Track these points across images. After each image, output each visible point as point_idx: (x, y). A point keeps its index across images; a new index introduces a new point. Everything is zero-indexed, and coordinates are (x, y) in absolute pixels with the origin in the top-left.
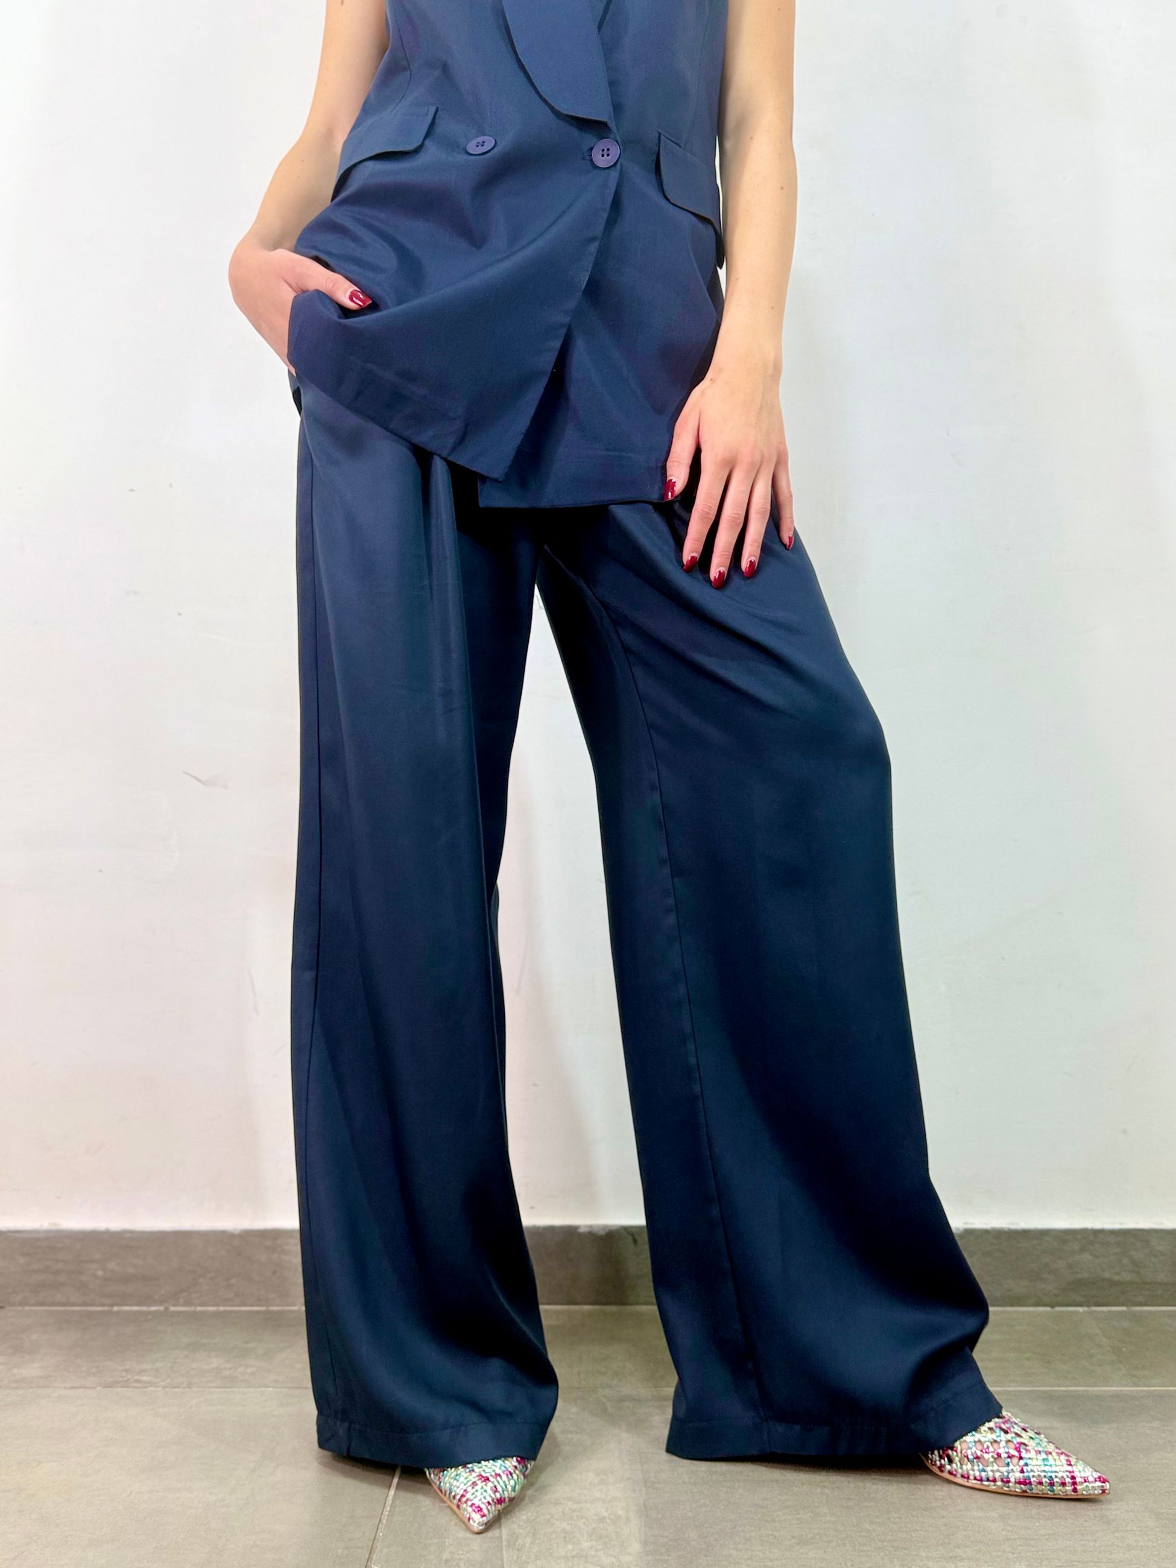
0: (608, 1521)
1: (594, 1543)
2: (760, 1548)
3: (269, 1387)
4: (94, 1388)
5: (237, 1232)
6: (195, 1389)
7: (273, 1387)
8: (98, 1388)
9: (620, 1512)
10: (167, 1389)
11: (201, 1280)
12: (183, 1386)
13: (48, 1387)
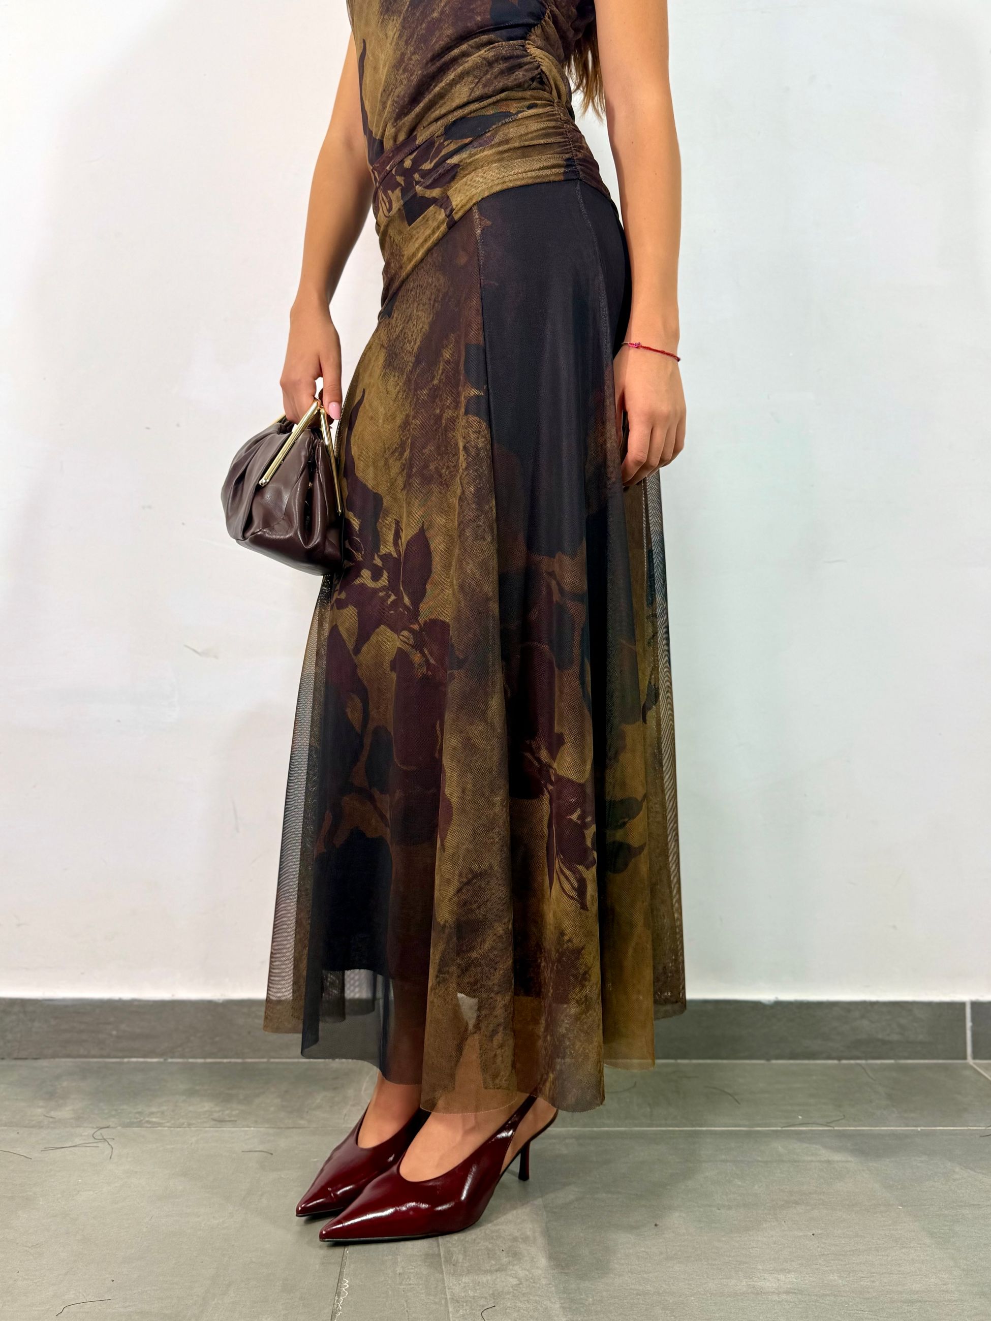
0: (520, 1240)
1: (511, 1259)
2: (637, 1263)
3: (250, 1127)
4: (116, 1128)
5: (221, 1001)
6: (193, 1129)
7: (254, 1127)
8: (119, 1128)
9: (529, 1233)
10: (172, 1129)
11: (192, 1038)
12: (184, 1126)
13: (80, 1127)
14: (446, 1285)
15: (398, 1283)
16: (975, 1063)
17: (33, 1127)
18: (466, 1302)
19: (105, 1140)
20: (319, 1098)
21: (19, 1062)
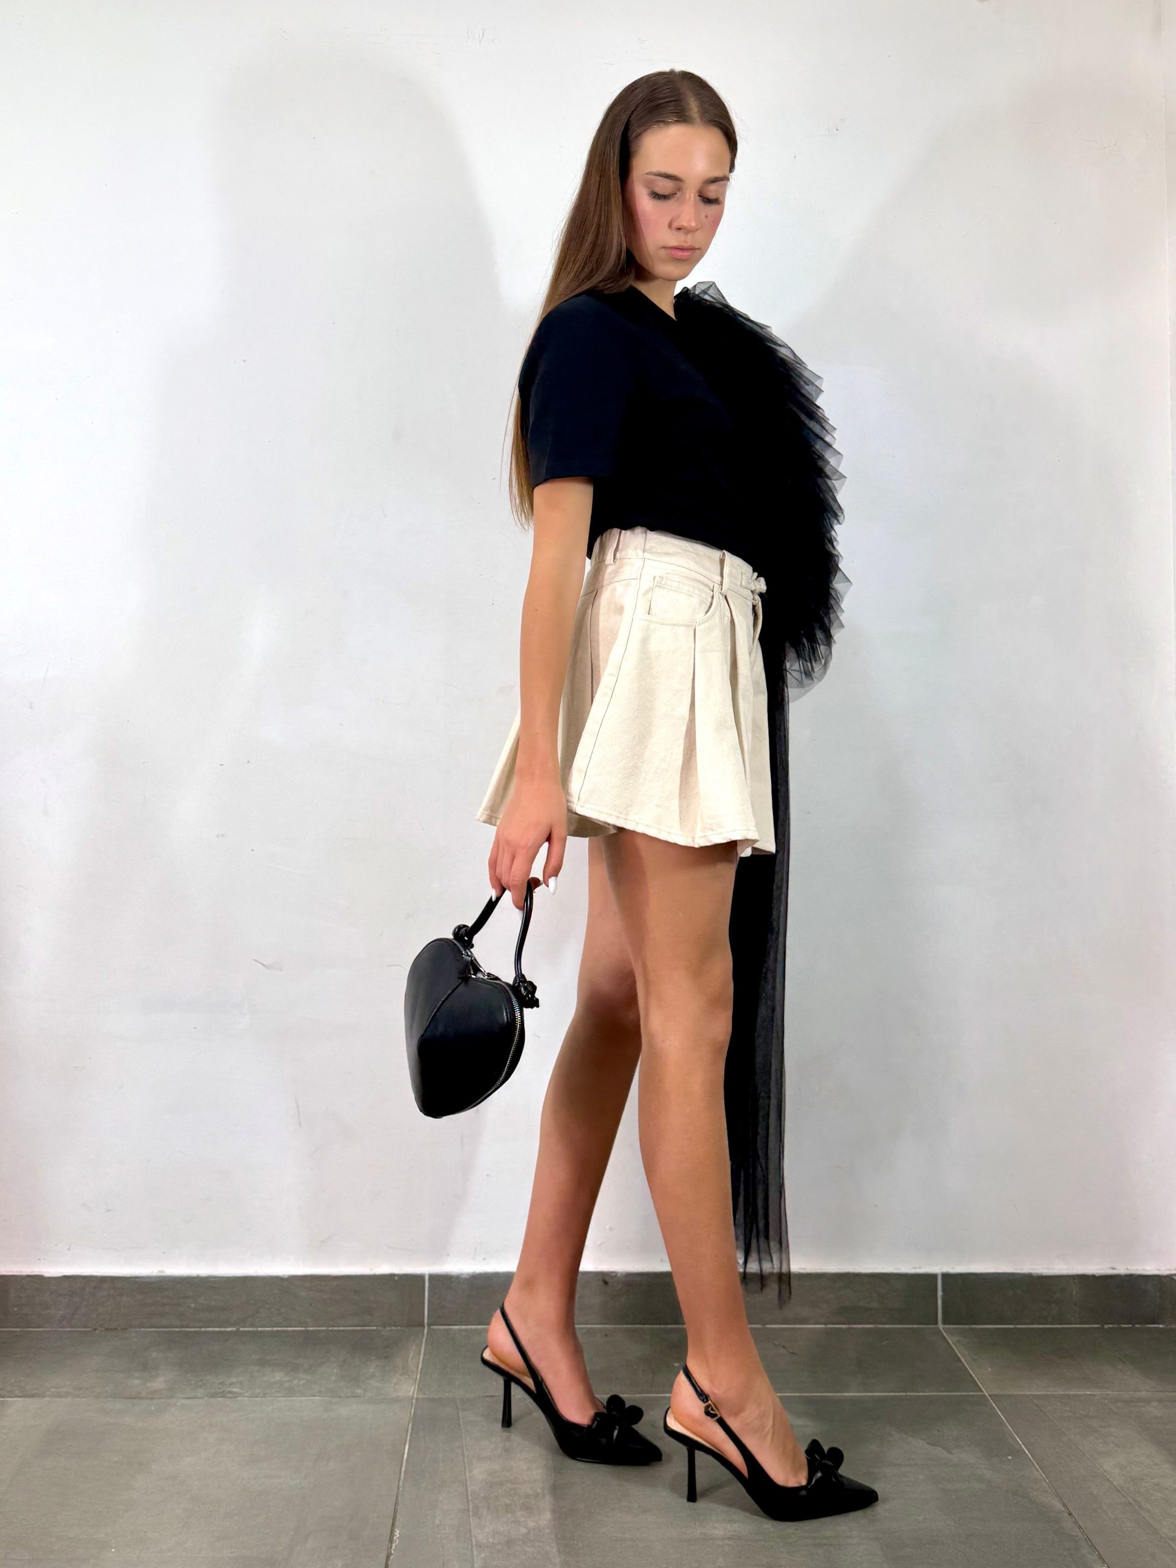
0: (532, 1497)
1: (524, 1513)
2: (620, 1515)
3: (316, 1396)
4: (204, 1398)
5: (286, 1277)
6: (267, 1398)
7: (319, 1396)
8: (206, 1399)
10: (251, 1399)
11: (261, 1310)
12: (261, 1396)
13: (174, 1398)
15: (436, 1531)
16: (943, 1328)
18: (487, 1547)
20: (372, 1368)
21: (111, 1334)
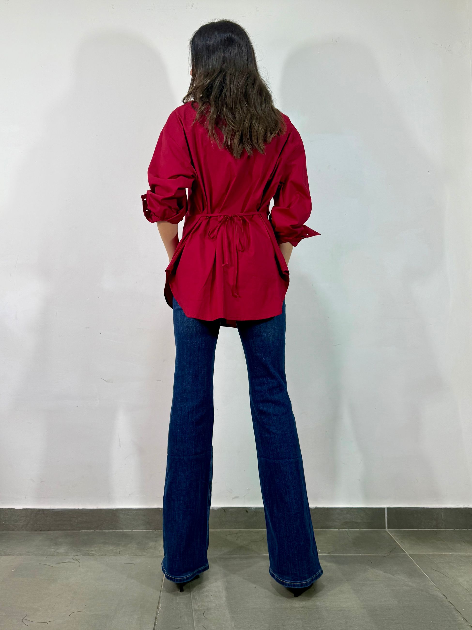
0: (218, 592)
6: (106, 556)
7: (128, 555)
8: (81, 556)
9: (221, 590)
10: (99, 556)
11: (104, 523)
12: (104, 555)
13: (67, 556)
14: (193, 606)
15: (177, 605)
16: (388, 530)
17: (51, 556)
19: (77, 560)
20: (150, 545)
21: (43, 532)
